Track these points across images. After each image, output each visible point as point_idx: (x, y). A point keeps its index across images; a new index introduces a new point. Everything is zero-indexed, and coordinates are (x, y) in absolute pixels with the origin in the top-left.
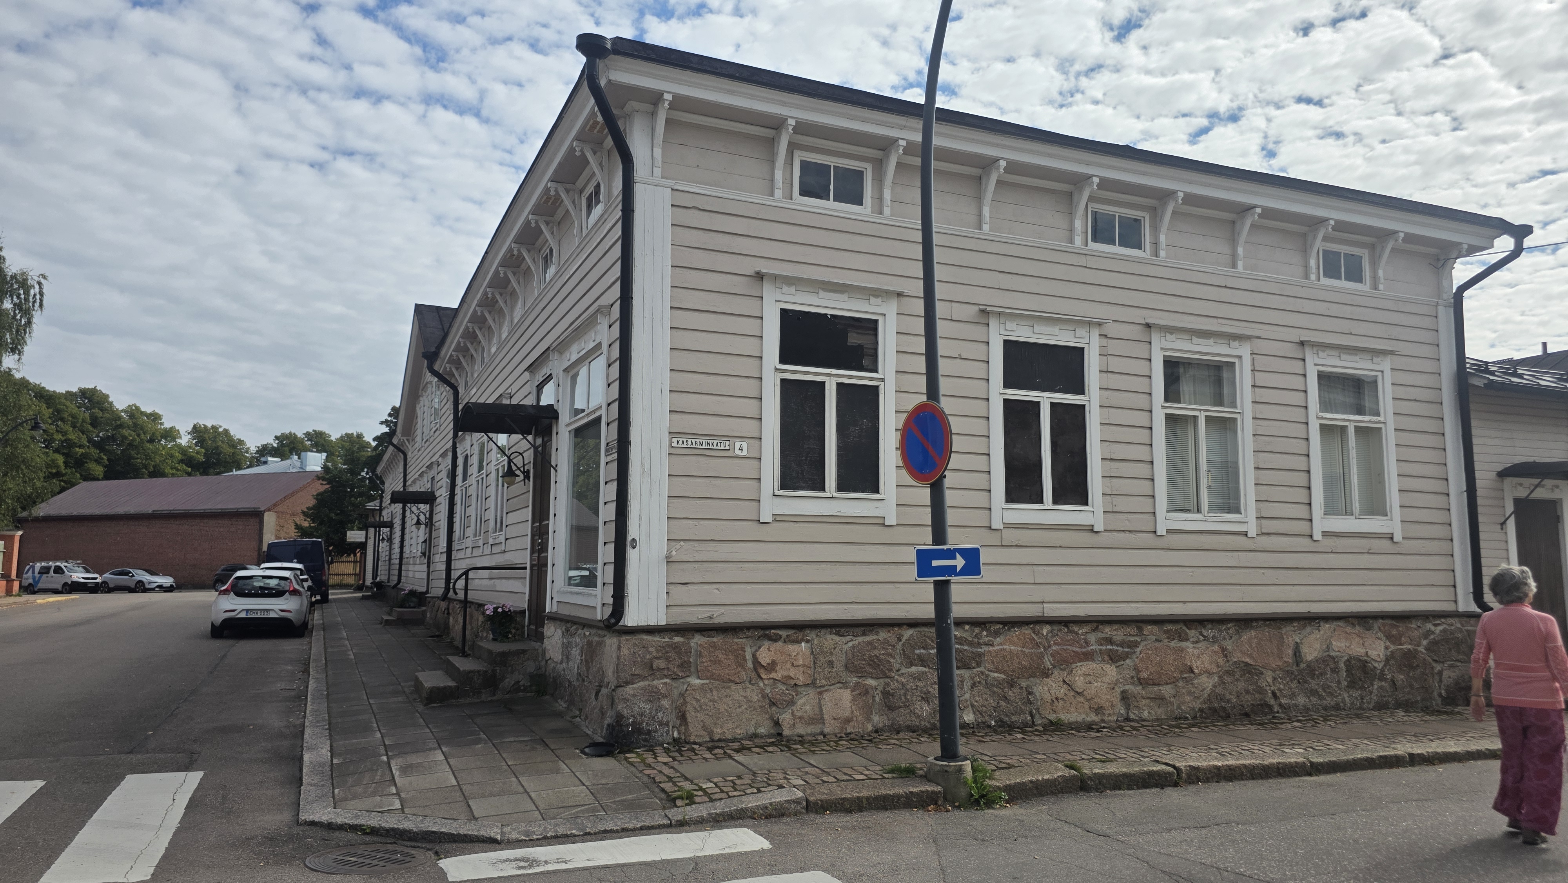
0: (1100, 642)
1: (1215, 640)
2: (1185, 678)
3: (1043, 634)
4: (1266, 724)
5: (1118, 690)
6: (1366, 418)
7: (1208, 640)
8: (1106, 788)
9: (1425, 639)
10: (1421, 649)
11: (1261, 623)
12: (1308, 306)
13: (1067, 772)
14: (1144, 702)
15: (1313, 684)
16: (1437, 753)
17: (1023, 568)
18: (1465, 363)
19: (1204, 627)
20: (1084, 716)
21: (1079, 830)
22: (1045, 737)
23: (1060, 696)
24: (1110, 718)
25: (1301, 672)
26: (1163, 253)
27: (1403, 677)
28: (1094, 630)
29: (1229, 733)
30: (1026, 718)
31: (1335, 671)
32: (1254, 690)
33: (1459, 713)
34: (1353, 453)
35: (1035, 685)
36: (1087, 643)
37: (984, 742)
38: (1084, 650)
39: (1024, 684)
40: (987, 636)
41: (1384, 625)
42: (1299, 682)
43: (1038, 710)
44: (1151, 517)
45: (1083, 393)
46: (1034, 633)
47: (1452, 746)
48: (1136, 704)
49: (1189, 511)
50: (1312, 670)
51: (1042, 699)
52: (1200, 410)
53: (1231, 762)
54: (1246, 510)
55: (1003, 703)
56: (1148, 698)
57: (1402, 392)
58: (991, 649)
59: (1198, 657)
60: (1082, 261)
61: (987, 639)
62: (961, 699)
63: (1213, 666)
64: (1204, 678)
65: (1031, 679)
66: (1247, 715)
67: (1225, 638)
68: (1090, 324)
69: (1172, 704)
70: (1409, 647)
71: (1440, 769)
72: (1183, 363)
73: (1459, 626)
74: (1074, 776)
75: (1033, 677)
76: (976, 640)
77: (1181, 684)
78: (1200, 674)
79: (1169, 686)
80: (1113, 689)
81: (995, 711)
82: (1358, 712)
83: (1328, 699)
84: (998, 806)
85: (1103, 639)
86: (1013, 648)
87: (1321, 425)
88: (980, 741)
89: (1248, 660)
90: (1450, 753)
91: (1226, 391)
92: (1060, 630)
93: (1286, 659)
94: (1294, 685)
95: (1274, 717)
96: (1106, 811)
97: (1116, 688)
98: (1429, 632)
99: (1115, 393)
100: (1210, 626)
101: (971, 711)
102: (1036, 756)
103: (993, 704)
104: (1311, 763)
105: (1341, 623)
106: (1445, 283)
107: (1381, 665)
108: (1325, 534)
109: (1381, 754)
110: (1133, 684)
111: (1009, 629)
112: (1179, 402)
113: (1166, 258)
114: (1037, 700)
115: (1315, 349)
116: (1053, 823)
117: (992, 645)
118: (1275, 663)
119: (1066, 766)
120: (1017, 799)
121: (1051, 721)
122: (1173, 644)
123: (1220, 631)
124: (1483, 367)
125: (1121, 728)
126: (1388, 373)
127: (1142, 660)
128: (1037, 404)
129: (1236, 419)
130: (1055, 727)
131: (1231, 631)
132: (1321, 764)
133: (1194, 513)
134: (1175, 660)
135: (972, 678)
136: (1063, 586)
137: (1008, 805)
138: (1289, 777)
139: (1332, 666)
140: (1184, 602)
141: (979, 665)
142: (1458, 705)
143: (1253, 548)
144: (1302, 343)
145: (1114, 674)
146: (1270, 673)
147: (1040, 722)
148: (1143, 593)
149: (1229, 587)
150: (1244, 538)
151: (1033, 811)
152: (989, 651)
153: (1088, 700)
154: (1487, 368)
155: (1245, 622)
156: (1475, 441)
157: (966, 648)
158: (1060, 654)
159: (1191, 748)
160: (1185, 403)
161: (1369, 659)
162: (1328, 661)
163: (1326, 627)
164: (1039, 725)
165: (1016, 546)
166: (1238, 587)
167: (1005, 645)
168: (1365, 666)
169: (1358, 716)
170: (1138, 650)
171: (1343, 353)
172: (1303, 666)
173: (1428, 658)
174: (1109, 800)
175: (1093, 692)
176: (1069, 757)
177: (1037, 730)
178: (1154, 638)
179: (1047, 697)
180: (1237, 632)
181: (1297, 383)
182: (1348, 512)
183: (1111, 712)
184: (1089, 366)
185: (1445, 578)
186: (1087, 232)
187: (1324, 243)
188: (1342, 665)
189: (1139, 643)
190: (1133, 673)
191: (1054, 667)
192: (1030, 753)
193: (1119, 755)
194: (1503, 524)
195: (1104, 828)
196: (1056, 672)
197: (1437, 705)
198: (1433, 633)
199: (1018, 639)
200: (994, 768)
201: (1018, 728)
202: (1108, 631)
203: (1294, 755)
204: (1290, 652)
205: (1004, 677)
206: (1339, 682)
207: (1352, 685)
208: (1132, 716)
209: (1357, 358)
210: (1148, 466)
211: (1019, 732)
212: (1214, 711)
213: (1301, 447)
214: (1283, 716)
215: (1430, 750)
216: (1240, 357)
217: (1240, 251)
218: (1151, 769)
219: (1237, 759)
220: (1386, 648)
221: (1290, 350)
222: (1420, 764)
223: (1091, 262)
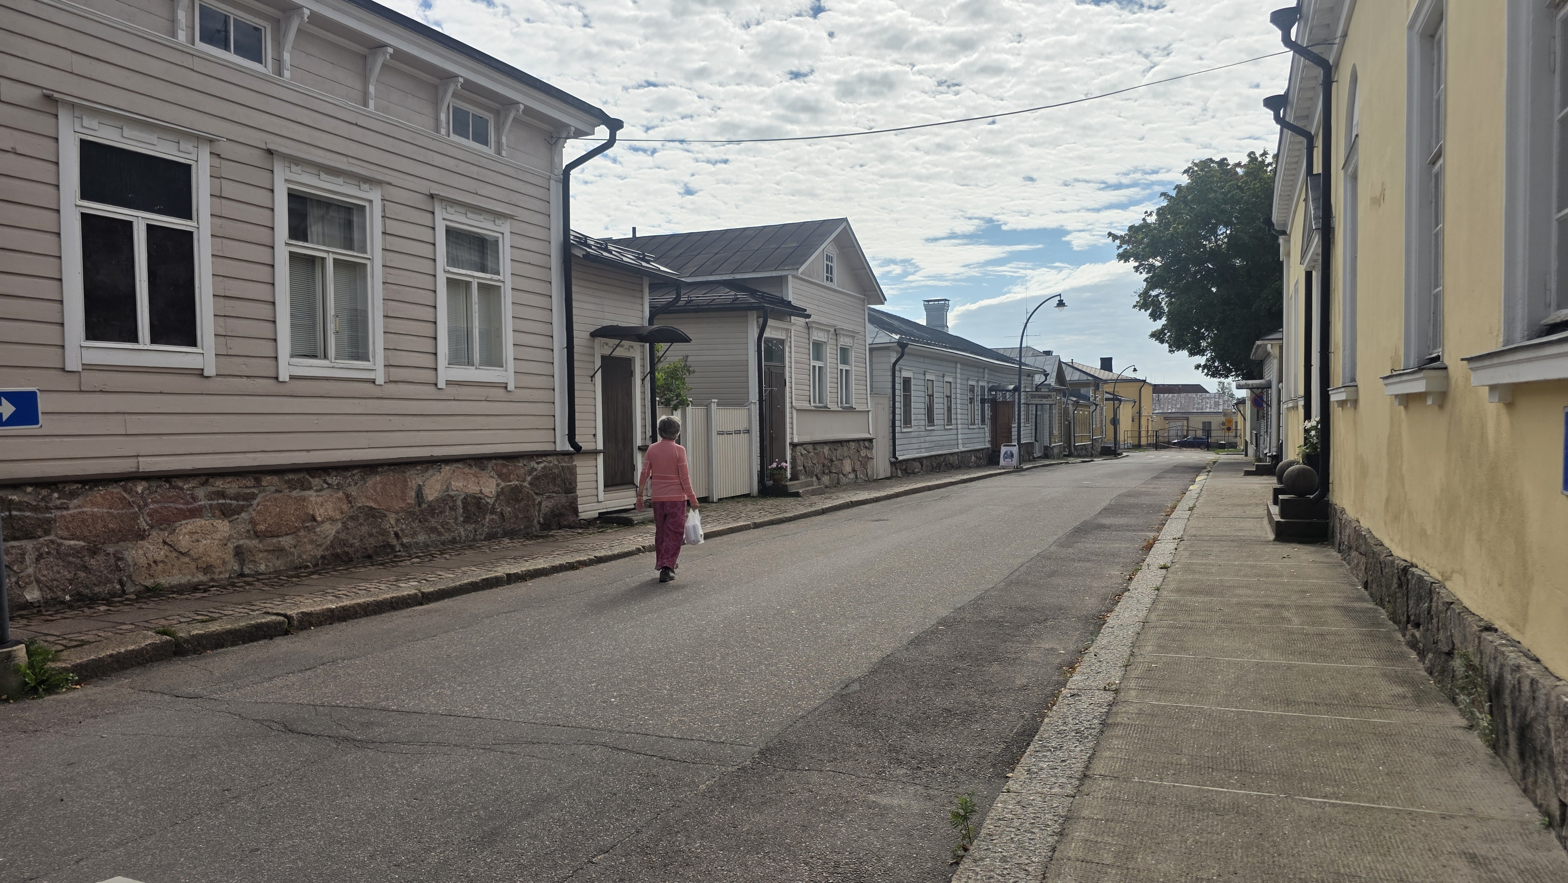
0: (209, 497)
1: (339, 487)
2: (307, 527)
3: (137, 493)
4: (388, 563)
5: (231, 546)
6: (488, 276)
7: (332, 488)
8: (205, 649)
9: (530, 475)
10: (526, 484)
11: (386, 468)
12: (438, 160)
13: (158, 639)
14: (261, 555)
15: (433, 522)
16: (529, 571)
17: (110, 417)
18: (569, 234)
19: (329, 475)
20: (189, 577)
21: (166, 697)
22: (138, 605)
23: (159, 558)
24: (222, 576)
25: (422, 512)
26: (287, 74)
27: (509, 509)
28: (203, 485)
29: (350, 576)
30: (114, 588)
31: (453, 508)
32: (377, 533)
33: (552, 536)
34: (476, 307)
35: (127, 550)
36: (194, 498)
37: (52, 621)
38: (190, 506)
39: (111, 550)
40: (59, 498)
41: (496, 465)
42: (420, 521)
43: (130, 577)
44: (273, 362)
45: (189, 217)
46: (125, 491)
47: (541, 563)
48: (252, 559)
49: (315, 357)
50: (433, 509)
51: (135, 564)
52: (328, 252)
53: (346, 602)
54: (374, 357)
55: (82, 574)
56: (266, 551)
57: (519, 255)
58: (65, 513)
59: (322, 505)
60: (188, 61)
61: (58, 502)
62: (22, 574)
63: (337, 512)
64: (327, 526)
65: (122, 543)
66: (369, 557)
67: (350, 485)
68: (199, 138)
69: (292, 554)
70: (516, 483)
71: (530, 583)
72: (311, 200)
73: (556, 463)
74: (167, 641)
75: (124, 541)
76: (43, 504)
77: (302, 533)
78: (323, 522)
79: (289, 537)
80: (226, 545)
81: (71, 584)
82: (471, 544)
83: (446, 534)
84: (64, 690)
85: (214, 493)
86: (96, 510)
87: (448, 278)
88: (47, 621)
89: (372, 504)
90: (539, 569)
91: (356, 235)
92: (160, 486)
93: (409, 501)
94: (415, 525)
95: (395, 556)
96: (203, 671)
97: (229, 544)
98: (534, 469)
99: (230, 223)
100: (334, 473)
101: (37, 588)
102: (122, 627)
103: (68, 577)
104: (423, 593)
105: (460, 465)
106: (556, 159)
107: (493, 500)
108: (448, 383)
109: (484, 577)
110: (249, 538)
111: (91, 489)
112: (306, 240)
113: (291, 80)
114: (129, 566)
115: (444, 203)
116: (136, 695)
117: (67, 508)
118: (398, 505)
119: (158, 633)
120: (91, 678)
121: (147, 587)
122: (294, 493)
123: (345, 478)
124: (583, 240)
125: (233, 585)
126: (507, 235)
127: (259, 512)
128: (130, 224)
129: (365, 265)
130: (154, 593)
131: (356, 478)
132: (431, 593)
133: (320, 359)
134: (296, 510)
135: (38, 550)
136: (164, 438)
137: (78, 687)
138: (401, 609)
139: (451, 504)
140: (308, 451)
141: (47, 532)
142: (552, 530)
143: (380, 395)
144: (432, 196)
145: (227, 529)
146: (393, 515)
147: (132, 590)
148: (261, 442)
149: (355, 434)
150: (372, 385)
151: (111, 687)
152: (63, 516)
153: (195, 560)
154: (586, 241)
155: (370, 468)
156: (574, 304)
157: (28, 514)
158: (160, 513)
159: (306, 596)
160: (312, 243)
161: (482, 496)
162: (447, 500)
163: (446, 469)
164: (132, 593)
165: (101, 391)
166: (365, 434)
167: (84, 506)
168: (479, 502)
169: (470, 547)
170: (255, 502)
171: (471, 212)
172: (424, 506)
173: (531, 492)
174: (208, 660)
175: (201, 550)
176: (163, 622)
177: (127, 599)
178: (273, 489)
179: (143, 561)
180: (363, 478)
181: (426, 235)
182: (470, 363)
183: (223, 569)
184: (198, 188)
185: (547, 423)
186: (193, 29)
187: (454, 100)
188: (459, 503)
189: (257, 495)
190: (250, 527)
191: (152, 527)
192: (113, 625)
193: (225, 612)
194: (593, 377)
195: (198, 690)
196: (154, 533)
197: (536, 531)
198: (536, 470)
199: (104, 499)
200: (60, 648)
201: (103, 600)
202: (220, 484)
203: (408, 588)
204: (413, 494)
205: (82, 543)
206: (456, 519)
207: (467, 520)
208: (247, 571)
209: (481, 218)
210: (270, 307)
211: (104, 604)
212: (336, 556)
213: (427, 298)
214: (404, 554)
215: (524, 569)
216: (371, 201)
217: (372, 89)
218: (259, 621)
219: (353, 599)
220: (498, 485)
221: (420, 201)
222: (515, 582)
223: (198, 65)
